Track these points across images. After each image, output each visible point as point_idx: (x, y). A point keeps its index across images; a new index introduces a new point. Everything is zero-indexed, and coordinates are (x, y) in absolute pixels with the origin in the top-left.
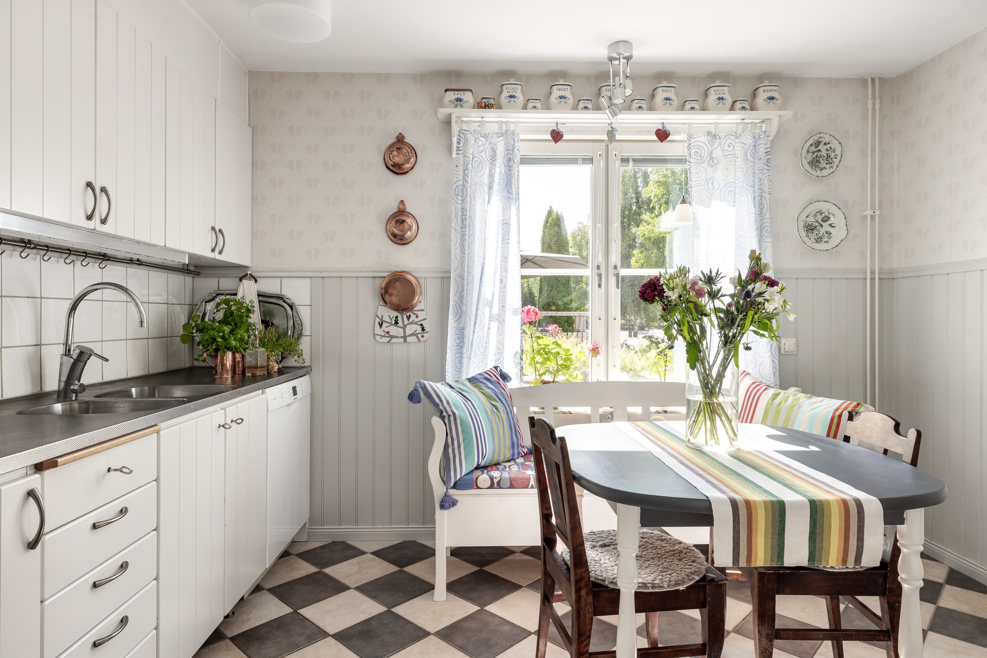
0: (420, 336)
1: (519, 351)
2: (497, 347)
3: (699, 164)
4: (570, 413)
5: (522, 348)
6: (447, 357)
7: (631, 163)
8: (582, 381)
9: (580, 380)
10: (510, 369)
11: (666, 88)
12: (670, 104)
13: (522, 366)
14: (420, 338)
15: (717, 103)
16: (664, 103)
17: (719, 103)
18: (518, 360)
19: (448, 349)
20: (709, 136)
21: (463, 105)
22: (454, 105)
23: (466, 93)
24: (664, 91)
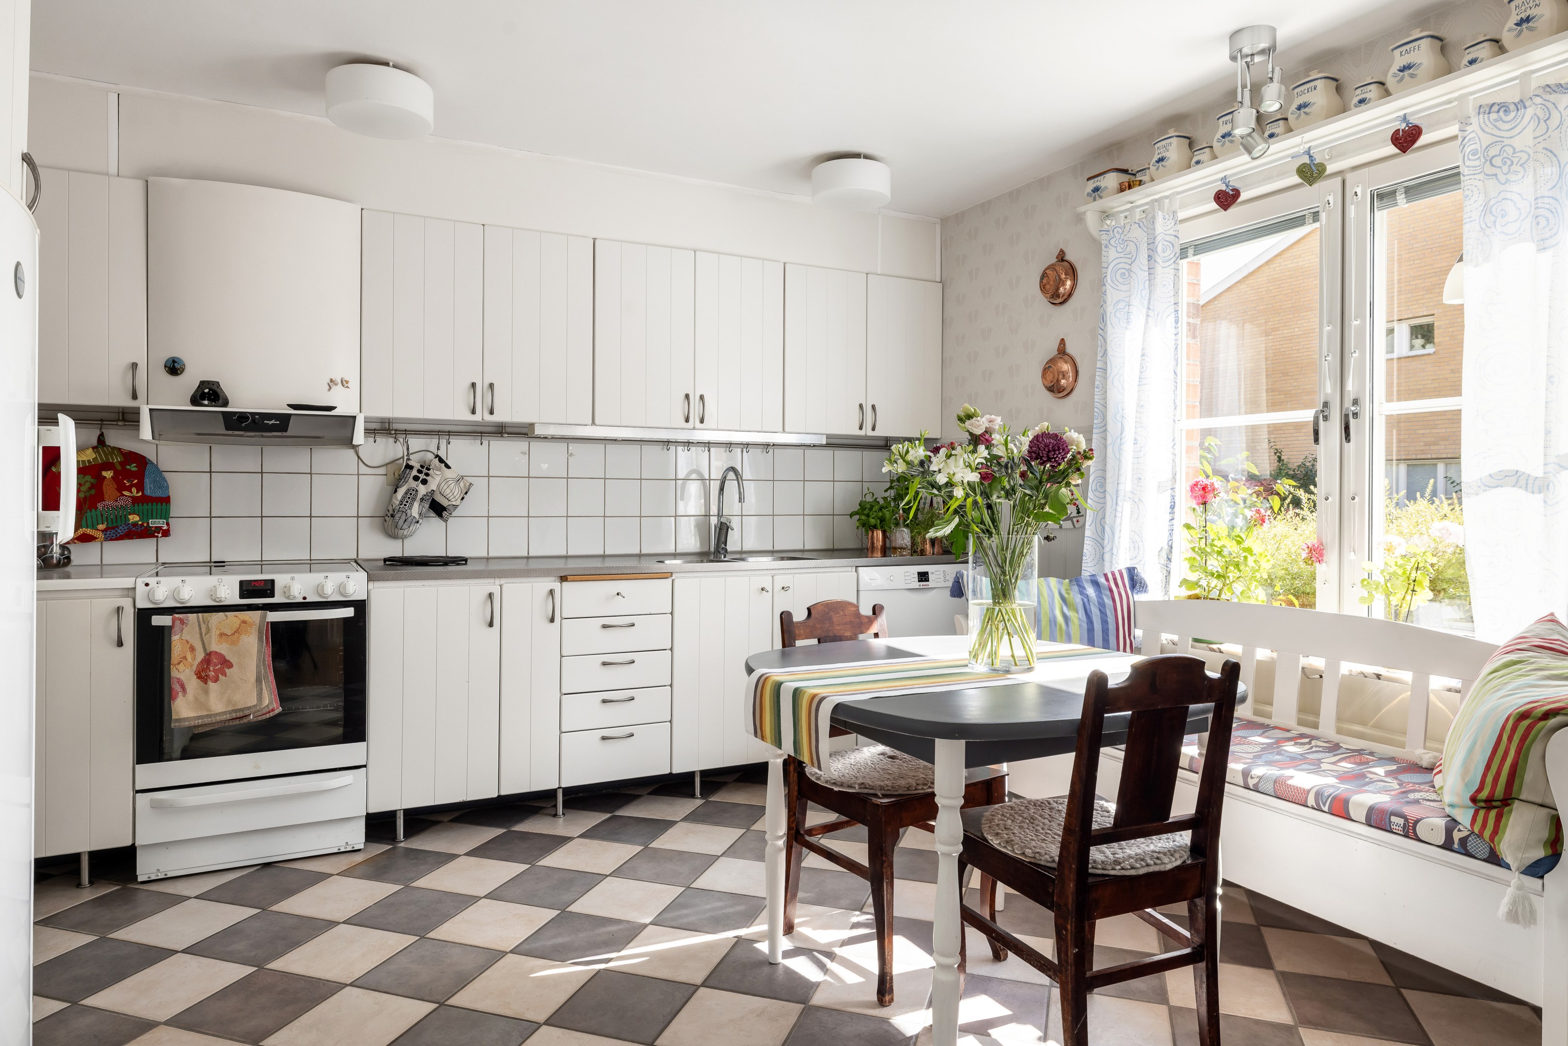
0: (1075, 520)
1: (1166, 547)
2: (1131, 539)
3: (1475, 177)
4: (1221, 652)
5: (1170, 542)
6: (1085, 551)
7: (1401, 198)
8: (1265, 604)
9: (1263, 602)
10: (1150, 574)
11: (1407, 47)
12: (1412, 76)
13: (1168, 569)
14: (1075, 523)
15: (1515, 33)
16: (1398, 78)
17: (1521, 32)
18: (1163, 560)
19: (1086, 538)
20: (1481, 116)
21: (1101, 195)
22: (1092, 199)
23: (1107, 176)
24: (1403, 53)
